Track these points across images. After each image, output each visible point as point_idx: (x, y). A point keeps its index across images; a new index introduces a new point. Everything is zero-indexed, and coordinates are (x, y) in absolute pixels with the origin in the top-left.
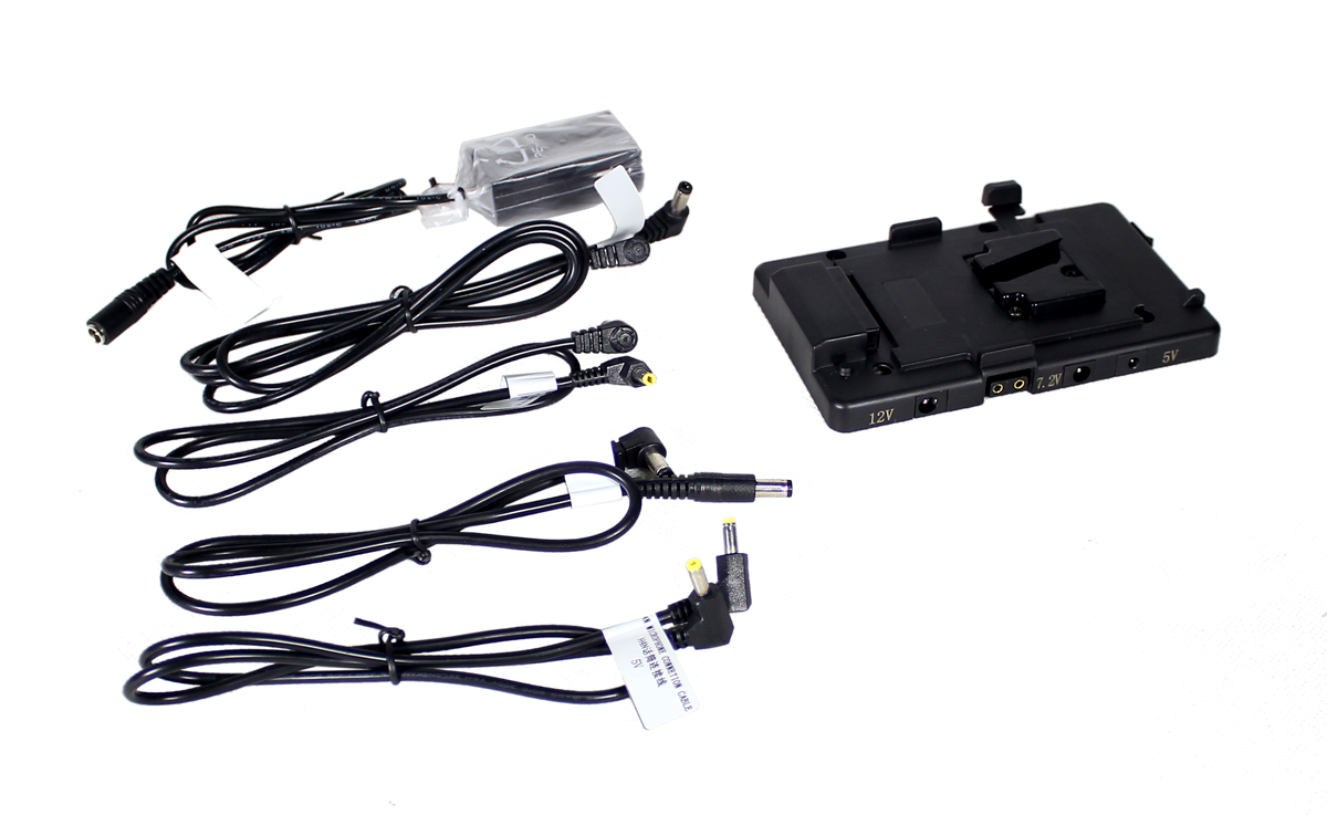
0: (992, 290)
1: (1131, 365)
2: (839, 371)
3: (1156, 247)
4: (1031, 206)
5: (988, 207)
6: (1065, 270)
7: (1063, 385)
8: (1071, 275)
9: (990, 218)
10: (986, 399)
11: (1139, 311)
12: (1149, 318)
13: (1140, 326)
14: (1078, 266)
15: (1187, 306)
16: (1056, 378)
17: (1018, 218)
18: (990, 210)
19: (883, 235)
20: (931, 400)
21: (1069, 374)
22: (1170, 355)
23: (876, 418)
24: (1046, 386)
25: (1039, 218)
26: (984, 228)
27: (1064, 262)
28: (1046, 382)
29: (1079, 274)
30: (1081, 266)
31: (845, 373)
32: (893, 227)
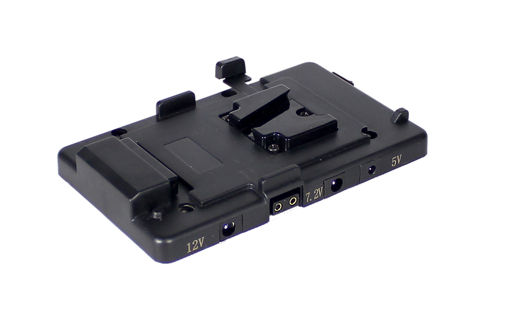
0: (251, 135)
1: (371, 172)
2: (153, 214)
3: (357, 86)
4: (254, 73)
5: (222, 80)
6: (298, 112)
7: (325, 196)
8: (304, 115)
9: (227, 87)
10: (271, 217)
11: (365, 130)
12: (374, 135)
13: (368, 142)
14: (307, 107)
15: (397, 122)
16: (319, 191)
17: (248, 83)
18: (224, 81)
19: (151, 111)
20: (230, 225)
21: (328, 187)
22: (396, 159)
23: (192, 246)
24: (313, 199)
25: (264, 81)
26: (225, 94)
27: (294, 107)
28: (312, 196)
29: (310, 113)
30: (310, 107)
31: (157, 216)
32: (159, 103)
